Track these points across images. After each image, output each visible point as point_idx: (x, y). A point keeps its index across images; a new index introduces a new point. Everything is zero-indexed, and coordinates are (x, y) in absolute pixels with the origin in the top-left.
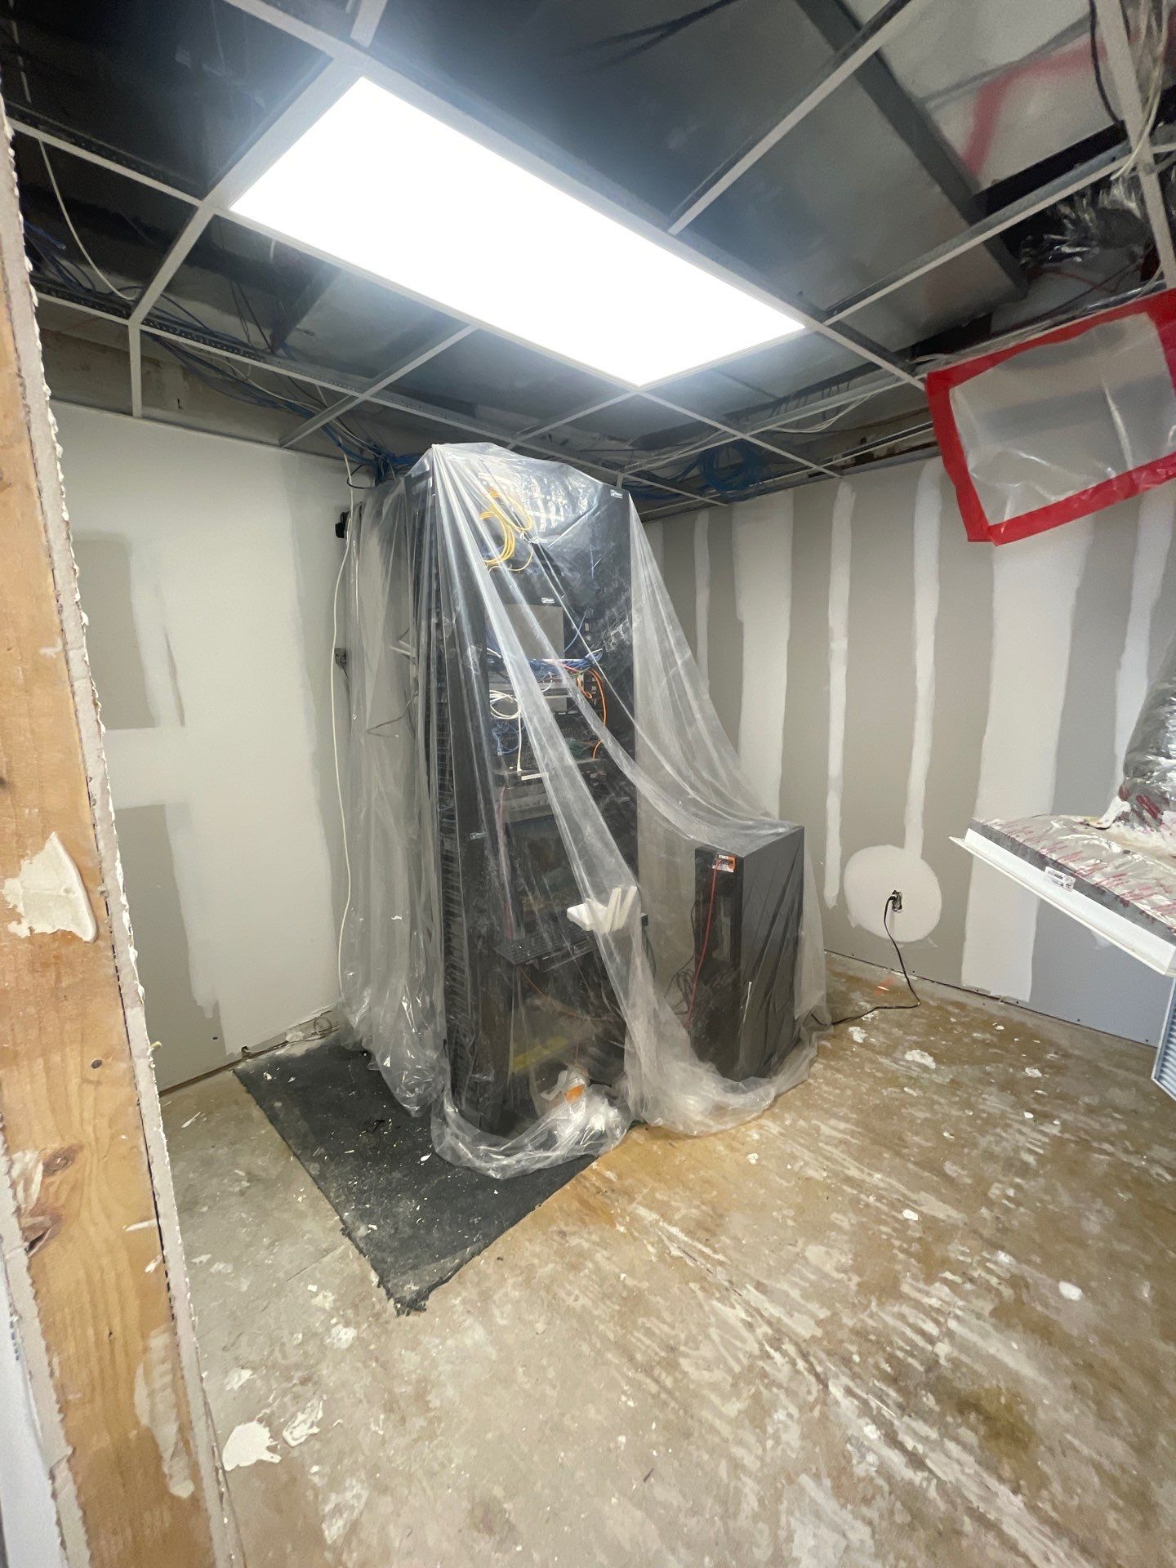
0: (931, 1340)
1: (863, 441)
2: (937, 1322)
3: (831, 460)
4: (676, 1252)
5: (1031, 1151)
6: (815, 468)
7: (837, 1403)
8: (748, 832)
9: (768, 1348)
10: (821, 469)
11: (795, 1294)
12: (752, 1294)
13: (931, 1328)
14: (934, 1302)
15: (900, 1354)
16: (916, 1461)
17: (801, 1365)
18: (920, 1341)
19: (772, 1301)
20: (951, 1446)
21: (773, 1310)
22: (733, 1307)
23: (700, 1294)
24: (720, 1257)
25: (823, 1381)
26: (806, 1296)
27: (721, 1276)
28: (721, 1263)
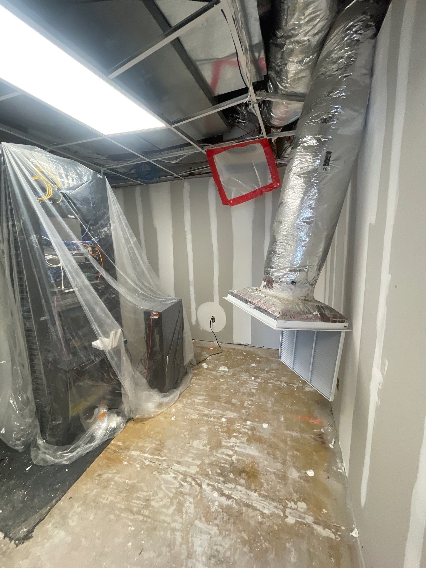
0: (231, 456)
1: (191, 168)
2: (232, 450)
3: (181, 173)
4: (147, 463)
5: (254, 389)
6: (176, 175)
7: (205, 490)
8: (163, 303)
9: (182, 483)
10: (178, 176)
11: (190, 460)
12: (176, 467)
13: (231, 453)
14: (231, 444)
15: (223, 465)
16: (229, 497)
17: (193, 483)
18: (228, 458)
19: (182, 466)
20: (239, 487)
21: (183, 469)
22: (169, 474)
23: (157, 475)
24: (164, 458)
25: (200, 485)
26: (194, 459)
27: (165, 464)
28: (164, 460)
